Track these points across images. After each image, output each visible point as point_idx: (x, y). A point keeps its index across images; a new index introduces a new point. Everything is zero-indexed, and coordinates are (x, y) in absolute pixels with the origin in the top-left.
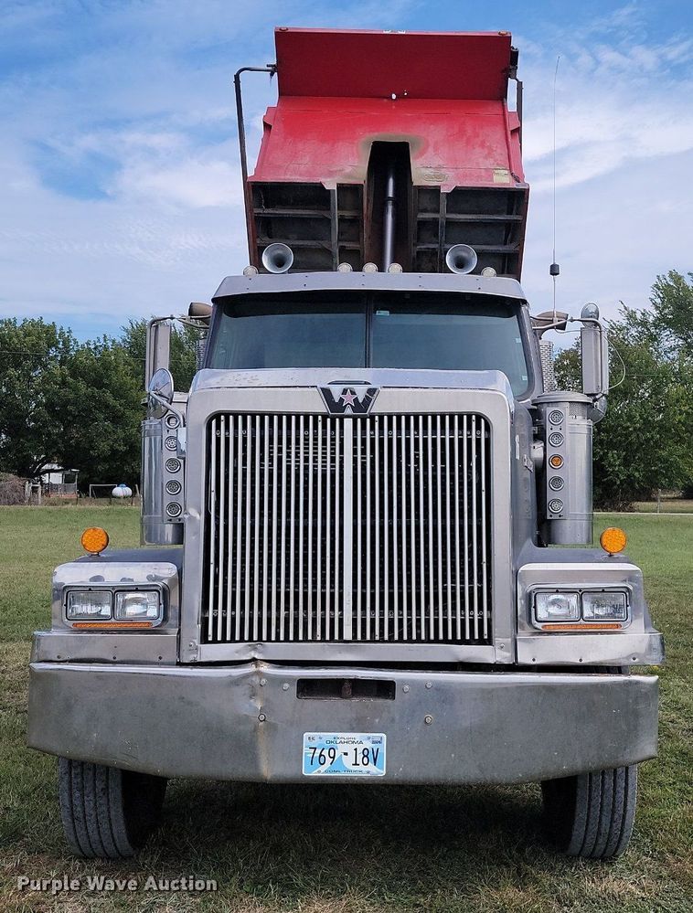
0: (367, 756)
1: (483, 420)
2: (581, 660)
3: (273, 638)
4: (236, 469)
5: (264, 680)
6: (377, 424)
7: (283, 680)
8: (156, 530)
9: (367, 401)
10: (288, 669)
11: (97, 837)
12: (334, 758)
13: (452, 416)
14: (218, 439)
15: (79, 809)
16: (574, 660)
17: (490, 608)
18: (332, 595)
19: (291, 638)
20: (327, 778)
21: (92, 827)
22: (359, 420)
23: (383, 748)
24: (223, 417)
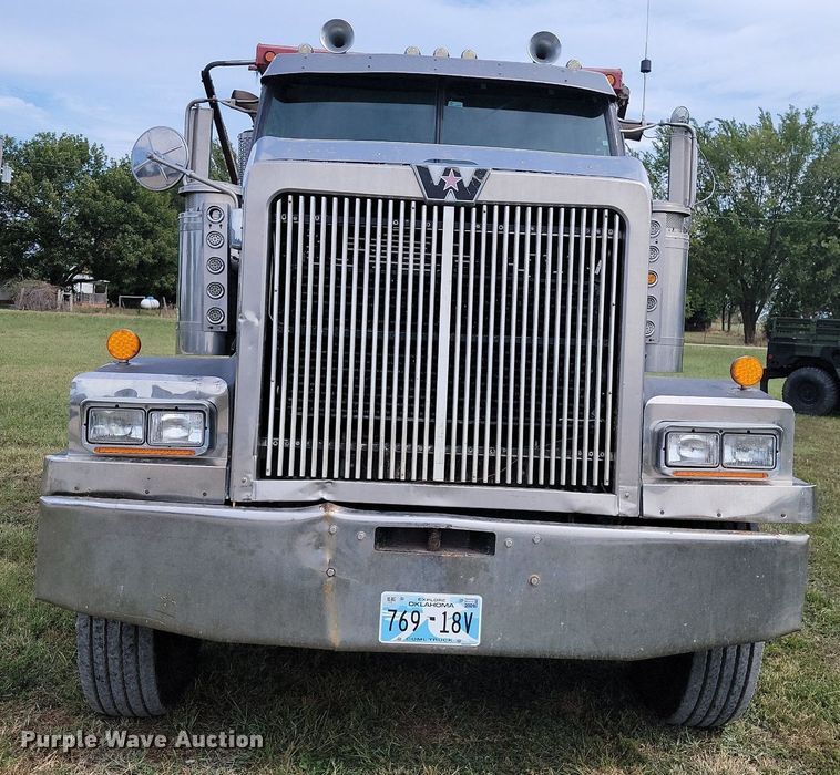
0: (458, 622)
1: (617, 217)
2: (719, 515)
3: (347, 476)
4: (305, 264)
5: (335, 527)
6: (485, 216)
7: (357, 527)
8: (194, 337)
9: (475, 185)
10: (364, 514)
11: (123, 699)
12: (417, 623)
13: (579, 210)
14: (284, 226)
15: (101, 668)
16: (711, 514)
17: (613, 449)
18: (421, 425)
19: (369, 476)
20: (408, 646)
21: (116, 687)
22: (463, 209)
23: (478, 614)
24: (290, 197)
